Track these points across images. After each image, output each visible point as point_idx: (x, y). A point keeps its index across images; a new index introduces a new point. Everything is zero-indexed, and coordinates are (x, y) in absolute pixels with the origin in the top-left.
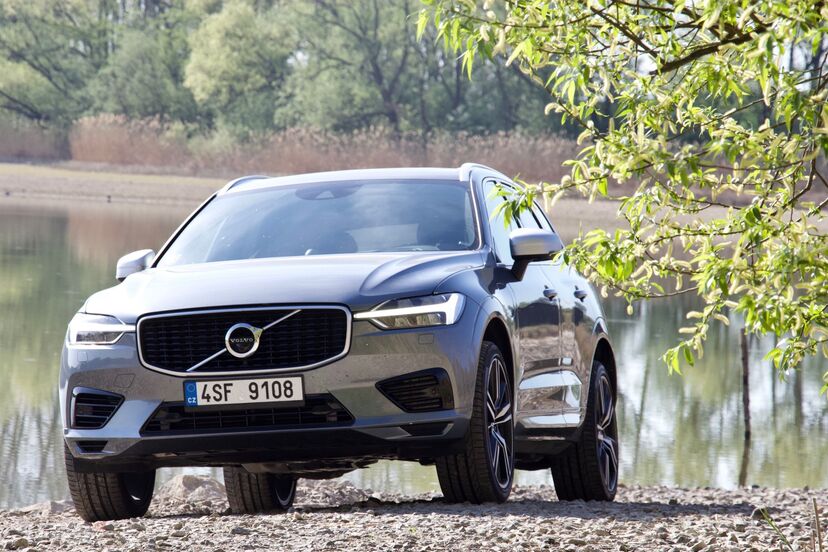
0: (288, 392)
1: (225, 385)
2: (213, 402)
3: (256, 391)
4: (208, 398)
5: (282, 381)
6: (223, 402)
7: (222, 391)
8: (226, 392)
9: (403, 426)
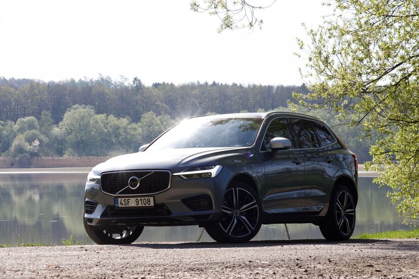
0: (149, 203)
1: (128, 200)
2: (124, 206)
3: (138, 202)
4: (122, 204)
5: (147, 198)
6: (127, 206)
7: (127, 202)
8: (128, 202)
9: (191, 216)
